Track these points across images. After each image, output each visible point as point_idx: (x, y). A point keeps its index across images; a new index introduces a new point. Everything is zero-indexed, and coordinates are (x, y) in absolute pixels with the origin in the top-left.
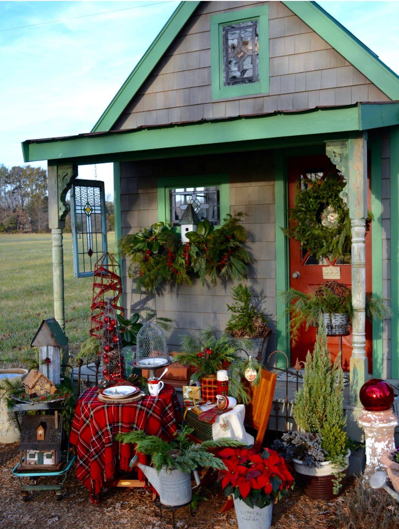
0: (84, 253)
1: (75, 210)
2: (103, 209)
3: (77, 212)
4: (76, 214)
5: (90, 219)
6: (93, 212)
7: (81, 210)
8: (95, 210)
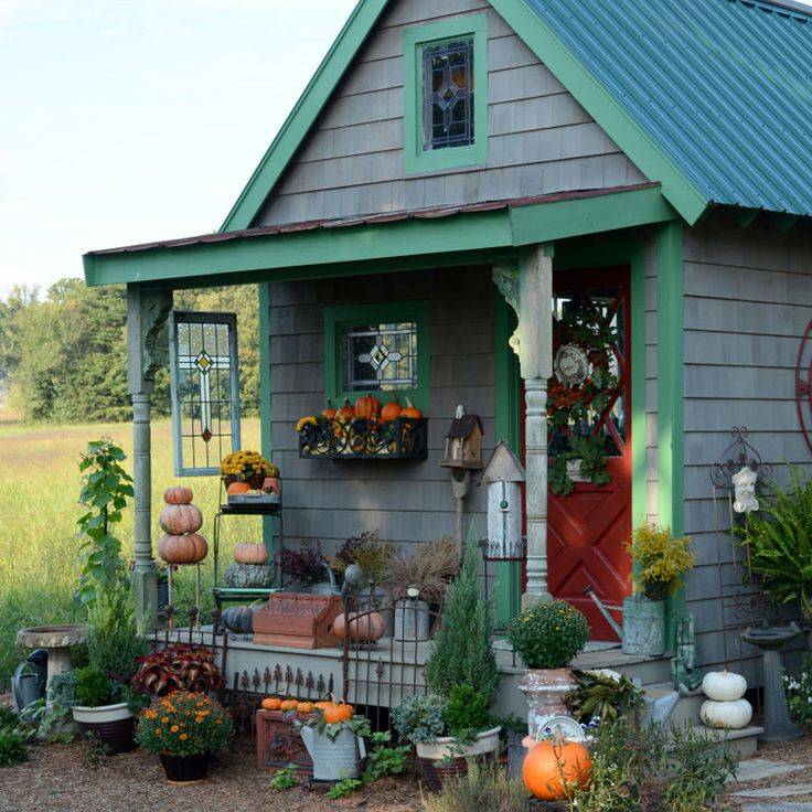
0: (193, 436)
1: (177, 363)
2: (233, 361)
3: (181, 366)
4: (177, 369)
5: (207, 378)
6: (214, 366)
7: (191, 362)
8: (217, 363)
